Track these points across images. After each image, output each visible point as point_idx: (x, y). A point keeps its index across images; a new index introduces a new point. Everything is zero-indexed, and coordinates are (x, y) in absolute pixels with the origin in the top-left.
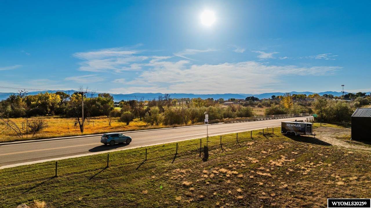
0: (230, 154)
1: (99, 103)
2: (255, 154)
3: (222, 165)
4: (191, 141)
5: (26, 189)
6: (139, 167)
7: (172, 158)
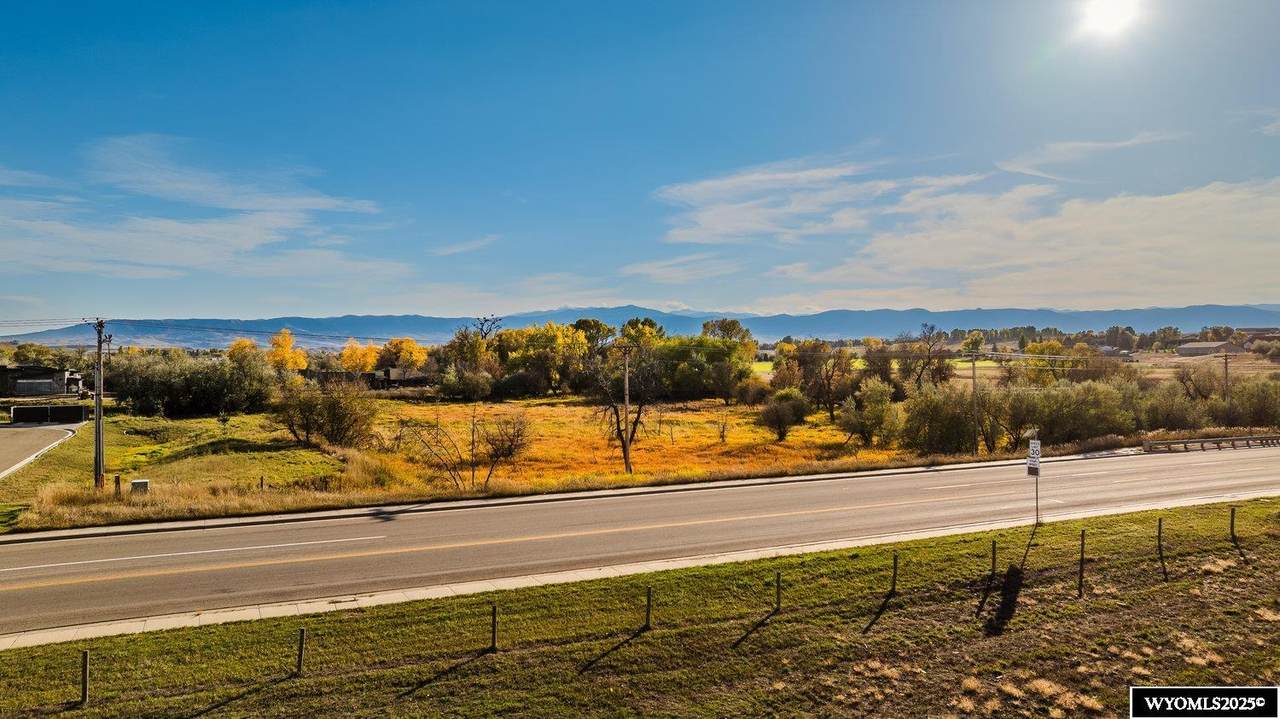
0: (1104, 611)
1: (702, 356)
2: (1220, 621)
3: (1054, 658)
4: (964, 541)
5: (408, 685)
6: (743, 639)
7: (870, 611)
